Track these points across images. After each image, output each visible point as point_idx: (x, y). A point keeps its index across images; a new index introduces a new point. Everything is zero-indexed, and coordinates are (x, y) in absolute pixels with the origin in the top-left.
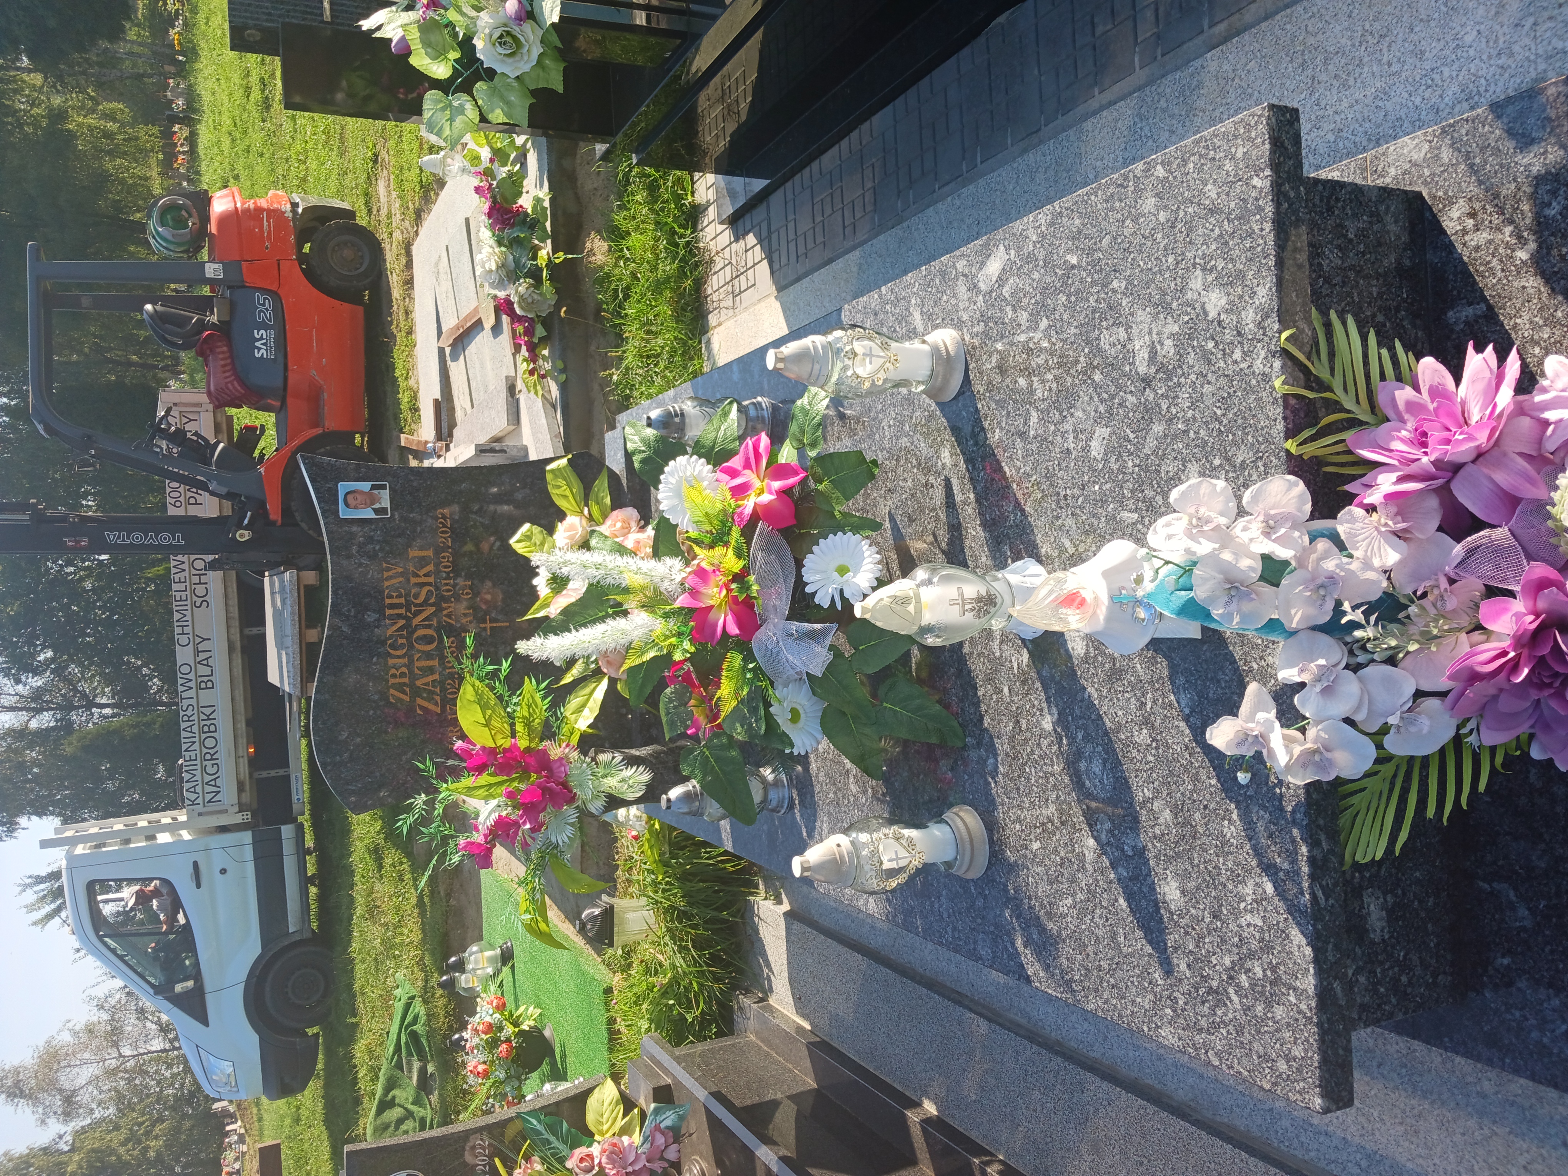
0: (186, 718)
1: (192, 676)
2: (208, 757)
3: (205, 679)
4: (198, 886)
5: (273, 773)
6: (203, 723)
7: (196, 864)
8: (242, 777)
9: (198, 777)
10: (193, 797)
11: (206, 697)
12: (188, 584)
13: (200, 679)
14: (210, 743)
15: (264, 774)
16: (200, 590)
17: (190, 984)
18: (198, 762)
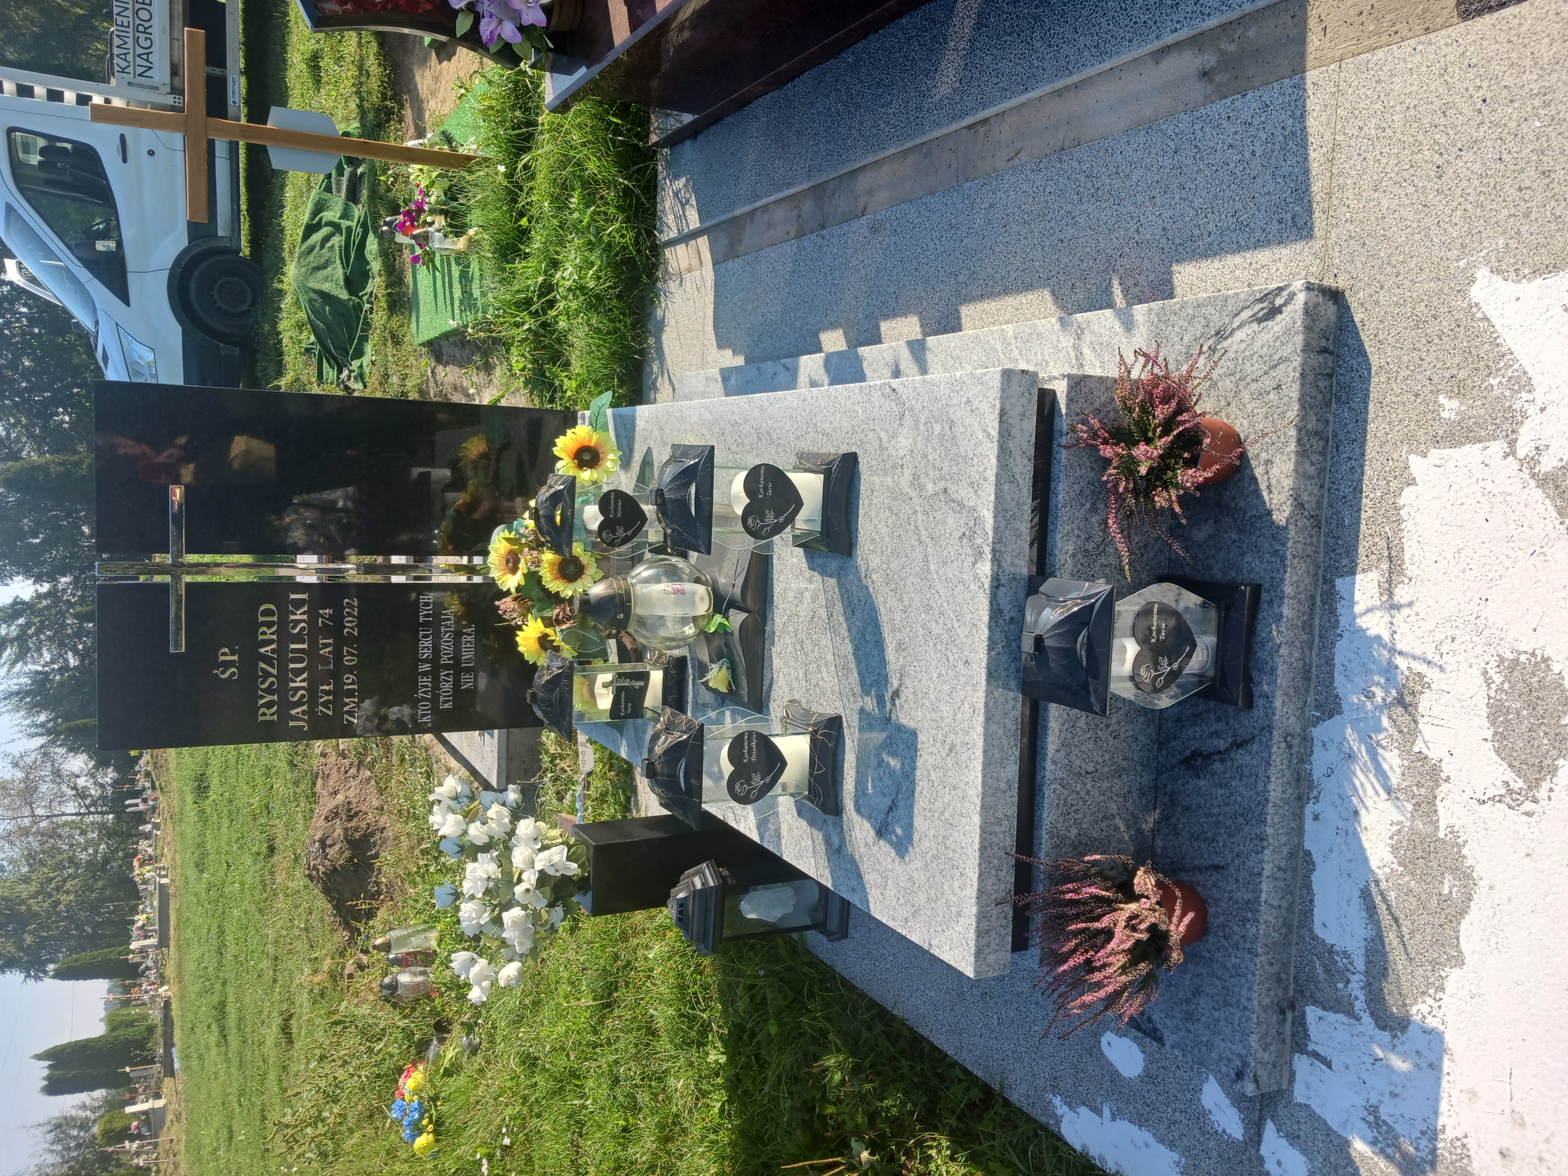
2: (141, 29)
4: (125, 160)
5: (213, 70)
7: (123, 138)
8: (179, 61)
10: (124, 64)
14: (144, 15)
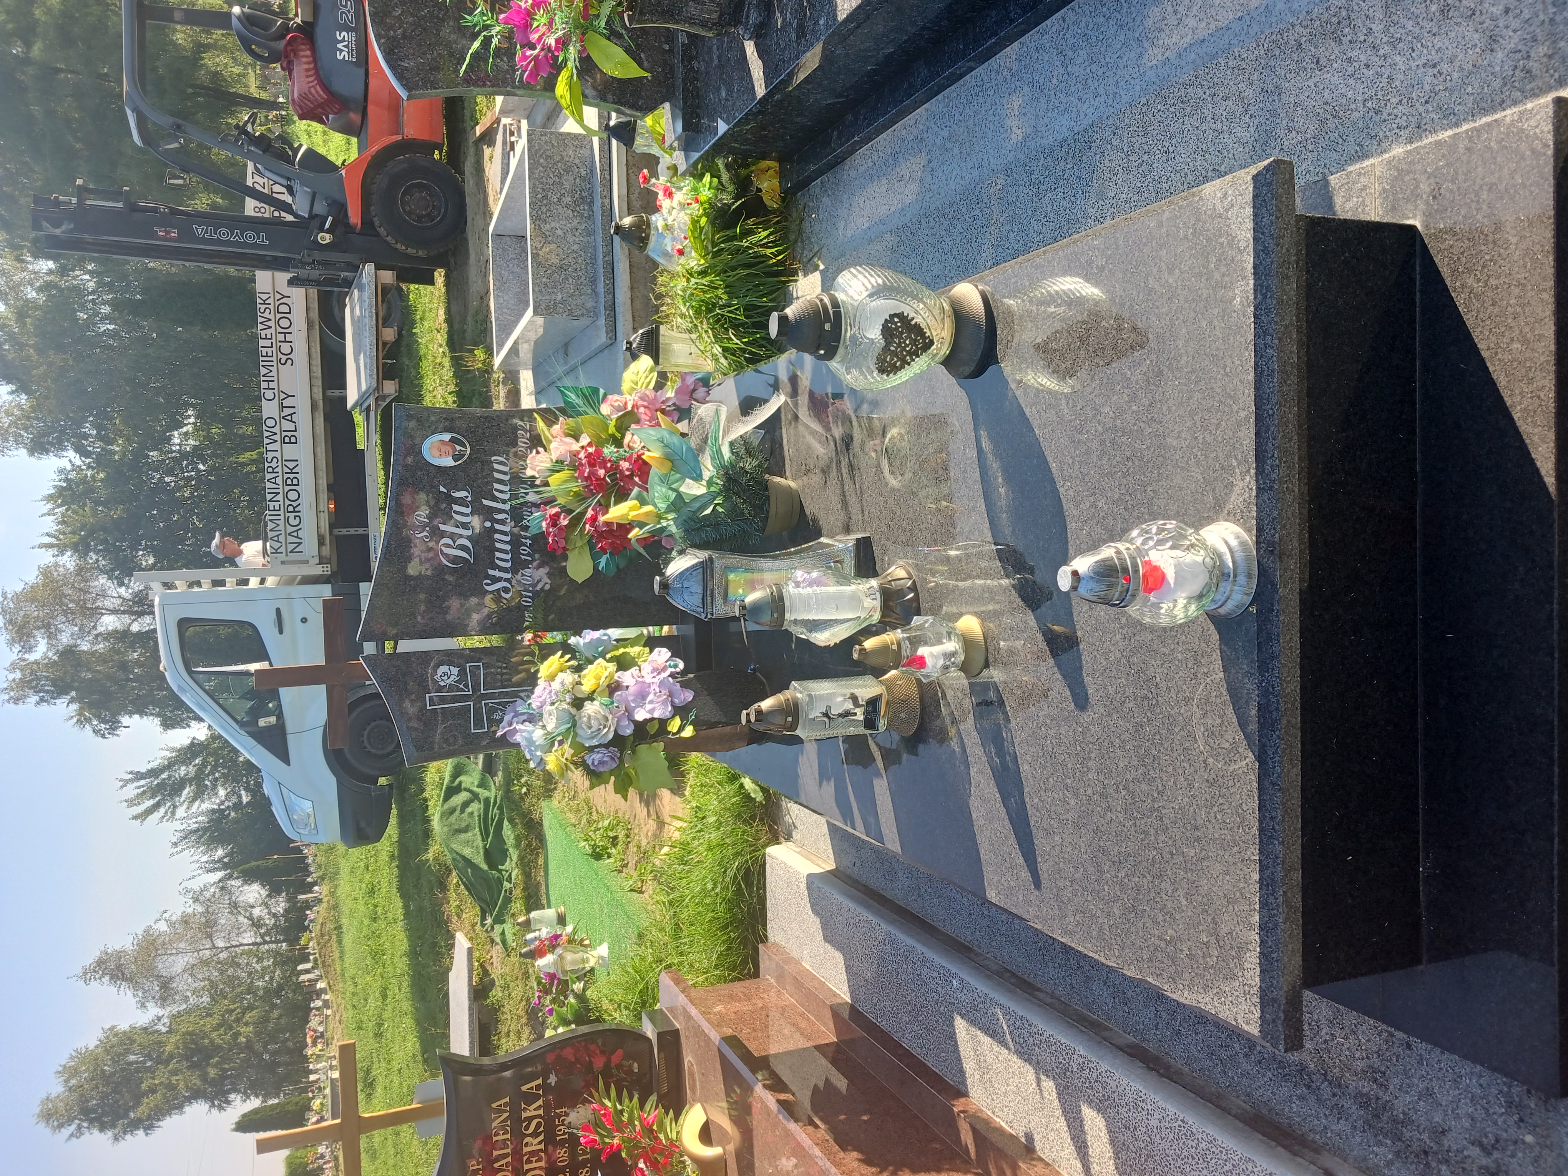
0: (270, 470)
1: (276, 430)
2: (291, 509)
3: (289, 434)
4: (281, 632)
5: (352, 531)
6: (286, 476)
7: (278, 611)
8: (322, 531)
9: (281, 527)
10: (276, 545)
11: (289, 451)
12: (274, 340)
13: (284, 434)
14: (293, 495)
15: (344, 531)
16: (285, 348)
17: (273, 720)
18: (281, 512)
